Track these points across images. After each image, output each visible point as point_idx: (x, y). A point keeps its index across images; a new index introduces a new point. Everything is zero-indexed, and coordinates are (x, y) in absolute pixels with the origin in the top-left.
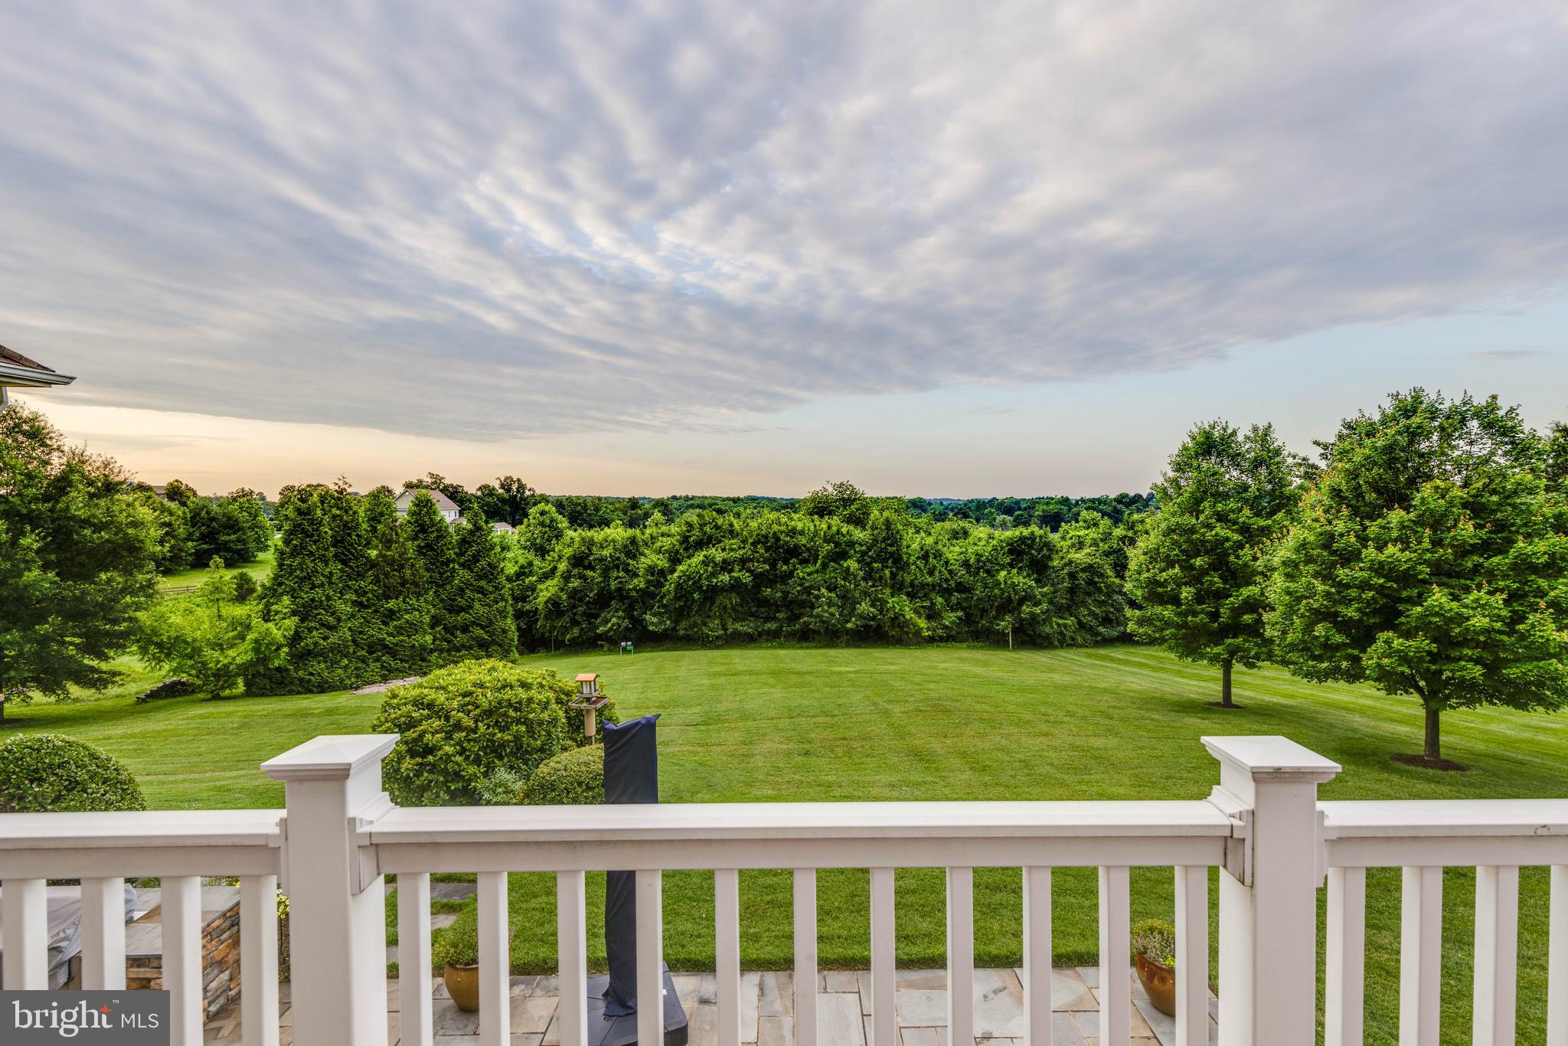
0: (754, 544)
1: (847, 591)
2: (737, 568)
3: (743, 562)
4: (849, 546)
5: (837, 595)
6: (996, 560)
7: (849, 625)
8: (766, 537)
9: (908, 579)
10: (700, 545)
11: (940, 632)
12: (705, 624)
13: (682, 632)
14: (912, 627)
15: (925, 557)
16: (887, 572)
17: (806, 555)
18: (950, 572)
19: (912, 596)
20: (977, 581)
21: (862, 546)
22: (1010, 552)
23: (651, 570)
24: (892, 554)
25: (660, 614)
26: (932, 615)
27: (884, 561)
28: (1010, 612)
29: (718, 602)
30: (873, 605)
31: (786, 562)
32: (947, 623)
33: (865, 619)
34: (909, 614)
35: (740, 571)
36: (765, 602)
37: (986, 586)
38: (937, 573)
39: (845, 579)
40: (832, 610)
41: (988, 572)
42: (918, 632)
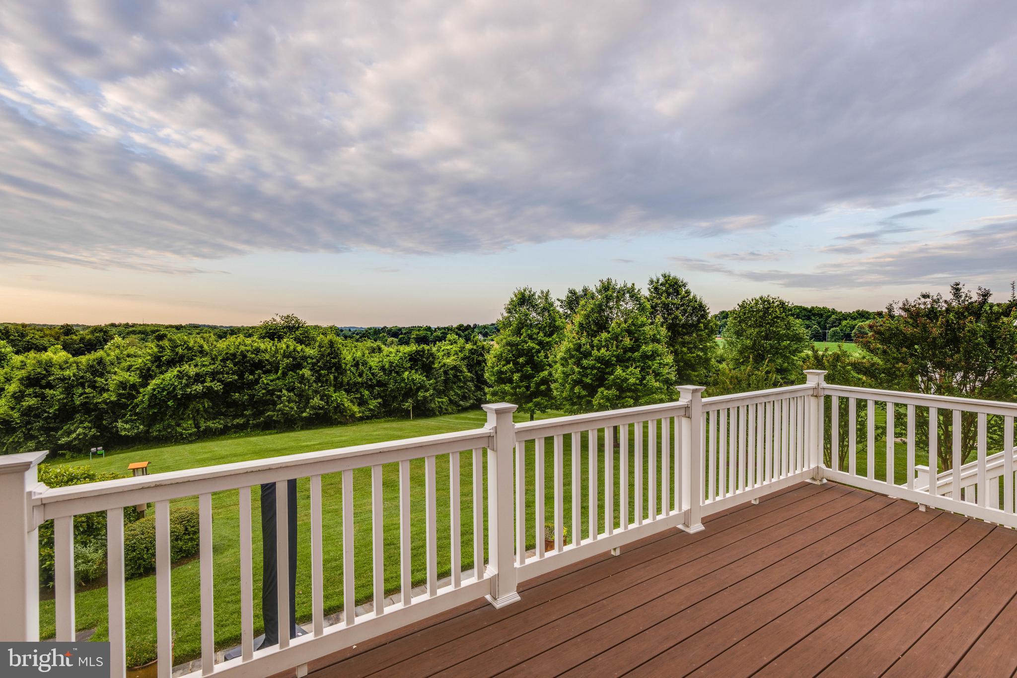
0: (224, 360)
1: (303, 391)
2: (208, 379)
3: (214, 375)
4: (303, 359)
5: (295, 394)
6: (402, 365)
7: (304, 415)
8: (234, 355)
9: (346, 380)
10: (171, 363)
11: (367, 413)
12: (179, 425)
13: (155, 434)
14: (348, 412)
15: (356, 365)
16: (332, 377)
17: (268, 367)
18: (373, 374)
19: (348, 391)
20: (390, 379)
21: (313, 359)
22: (410, 360)
23: (122, 385)
24: (334, 364)
25: (132, 421)
26: (362, 402)
27: (330, 368)
28: (411, 397)
29: (191, 406)
30: (321, 399)
31: (252, 373)
32: (372, 407)
33: (315, 409)
34: (347, 404)
35: (211, 381)
36: (235, 404)
37: (396, 382)
38: (364, 375)
39: (300, 383)
40: (292, 405)
41: (397, 373)
42: (353, 416)
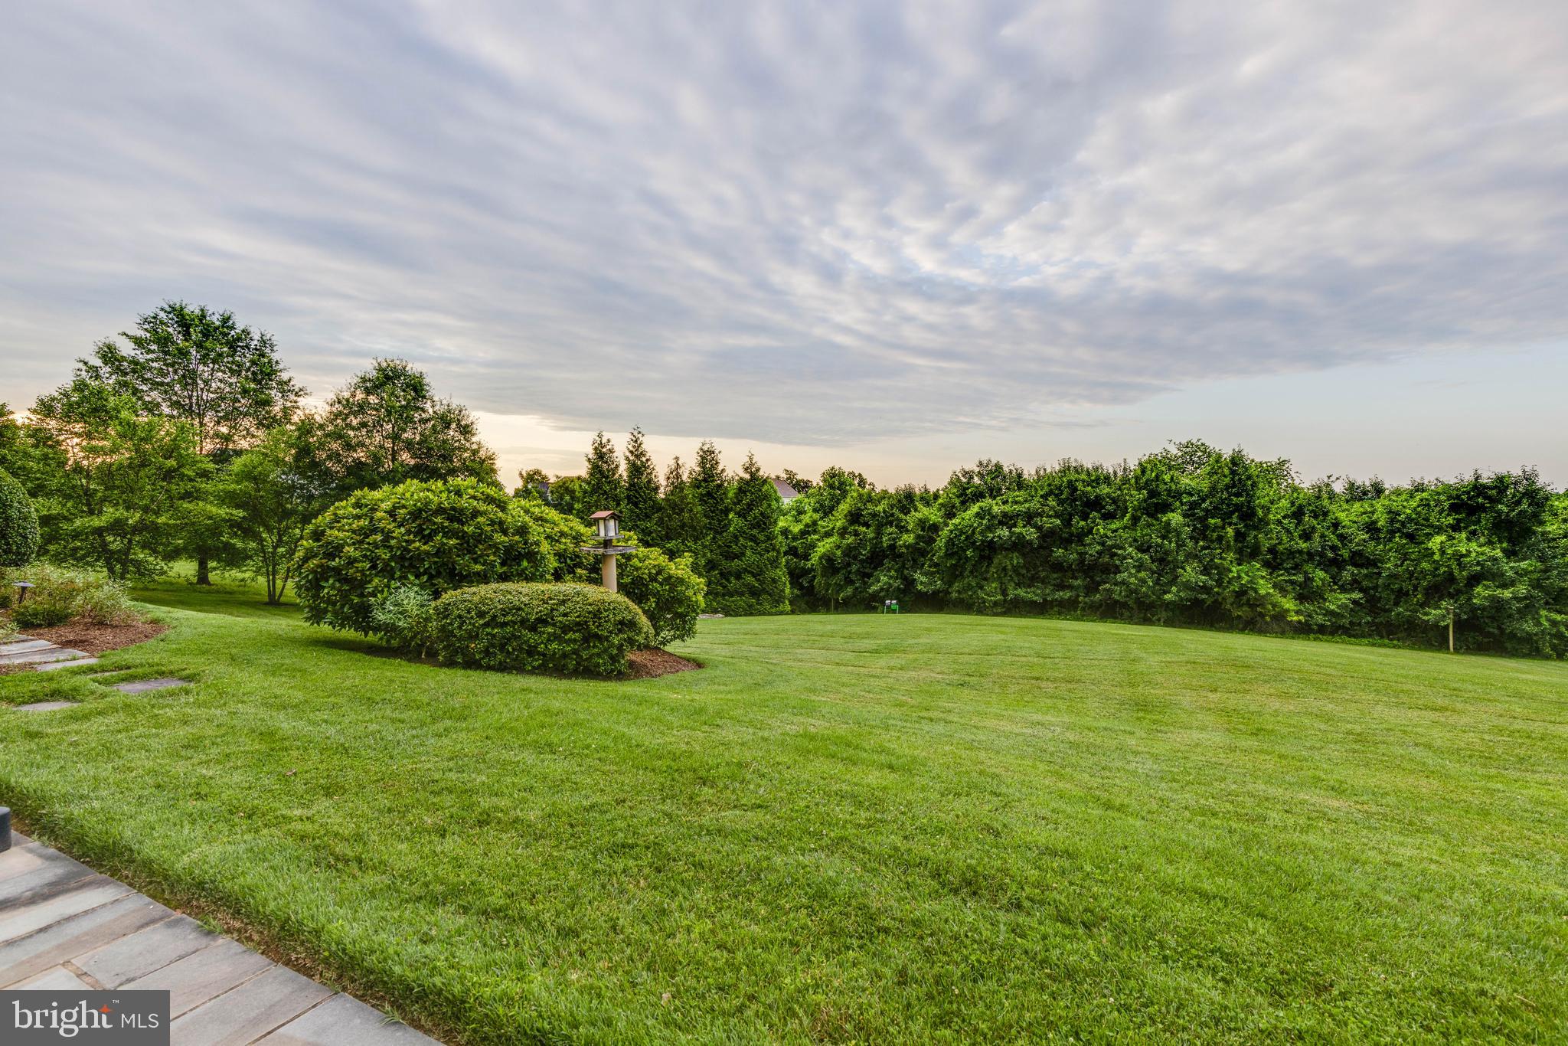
0: (1044, 496)
1: (1167, 553)
2: (1020, 523)
3: (1029, 516)
4: (1174, 497)
5: (1151, 557)
6: (1427, 520)
7: (1168, 597)
8: (1060, 487)
9: (1266, 544)
11: (1320, 619)
12: (981, 587)
13: (954, 595)
14: (1270, 607)
15: (1298, 514)
16: (1230, 531)
17: (1110, 508)
18: (1342, 538)
19: (1272, 566)
20: (1390, 550)
21: (1192, 495)
22: (1454, 508)
23: (922, 524)
24: (1238, 508)
25: (931, 573)
26: (1306, 594)
27: (1226, 517)
28: (1451, 596)
29: (996, 562)
30: (1206, 571)
31: (1084, 517)
32: (1332, 607)
33: (1192, 589)
34: (1264, 587)
35: (1024, 526)
36: (1056, 565)
37: (1405, 557)
38: (1316, 536)
39: (1163, 537)
40: (1143, 574)
41: (1411, 537)
42: (1280, 616)
